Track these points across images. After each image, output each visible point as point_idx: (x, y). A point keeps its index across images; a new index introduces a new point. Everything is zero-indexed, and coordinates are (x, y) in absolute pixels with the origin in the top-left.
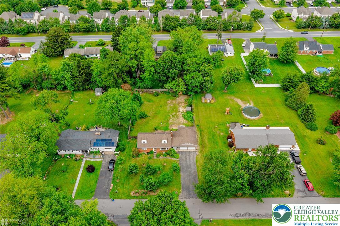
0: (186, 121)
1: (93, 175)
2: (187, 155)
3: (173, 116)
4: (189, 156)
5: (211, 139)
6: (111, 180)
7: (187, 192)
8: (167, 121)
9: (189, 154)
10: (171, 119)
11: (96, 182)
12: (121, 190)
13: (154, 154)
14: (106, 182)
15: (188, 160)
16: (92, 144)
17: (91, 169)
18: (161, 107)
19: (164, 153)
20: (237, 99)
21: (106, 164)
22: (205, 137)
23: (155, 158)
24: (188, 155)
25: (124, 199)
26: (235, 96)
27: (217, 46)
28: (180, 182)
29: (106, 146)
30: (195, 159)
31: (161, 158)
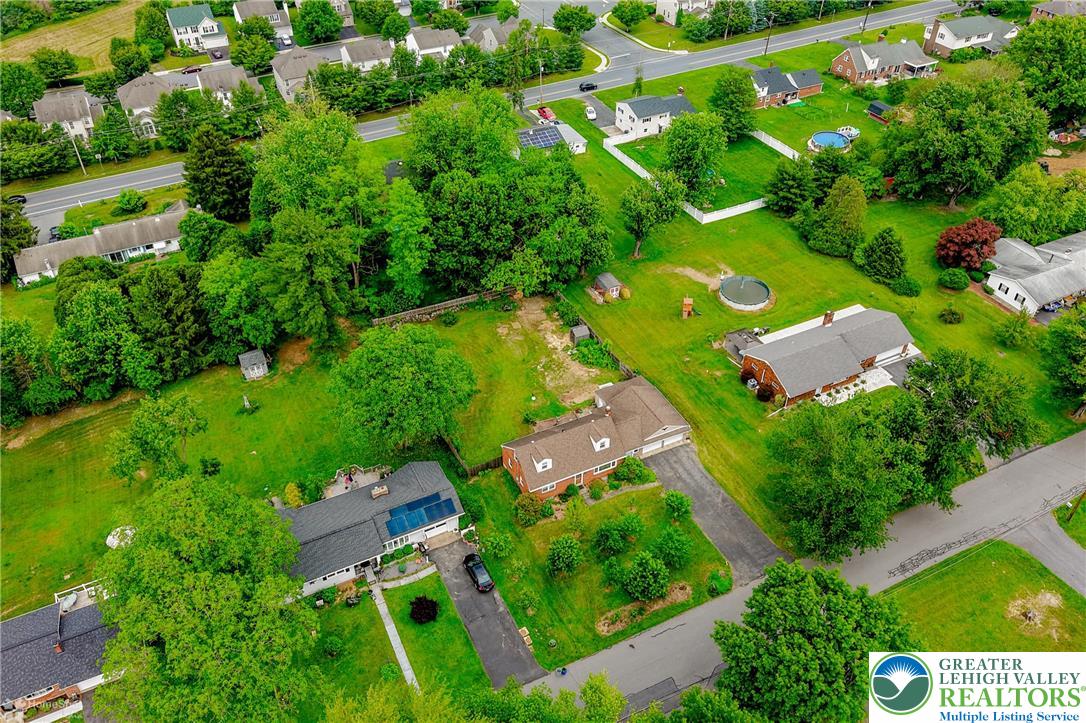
0: (595, 371)
1: (439, 627)
2: (672, 461)
3: (547, 368)
4: (679, 462)
5: (697, 397)
6: (510, 618)
7: (746, 561)
8: (542, 387)
9: (674, 458)
10: (548, 379)
11: (468, 643)
12: (559, 635)
13: (581, 492)
14: (499, 629)
15: (685, 476)
16: (385, 532)
17: (423, 611)
18: (489, 351)
19: (606, 478)
20: (681, 269)
21: (456, 578)
22: (678, 396)
23: (589, 502)
24: (675, 462)
25: (589, 655)
26: (671, 262)
28: (707, 542)
29: (432, 519)
30: (701, 466)
31: (608, 495)
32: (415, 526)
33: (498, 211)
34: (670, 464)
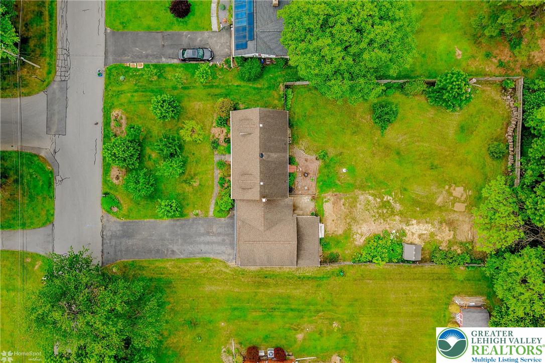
2: (226, 238)
3: (386, 204)
4: (223, 243)
5: (286, 304)
6: (154, 62)
7: (118, 232)
8: (362, 188)
10: (371, 198)
14: (149, 52)
15: (208, 238)
18: (433, 167)
21: (201, 41)
22: (295, 289)
24: (224, 240)
28: (146, 216)
30: (212, 256)
31: (218, 174)
34: (225, 235)
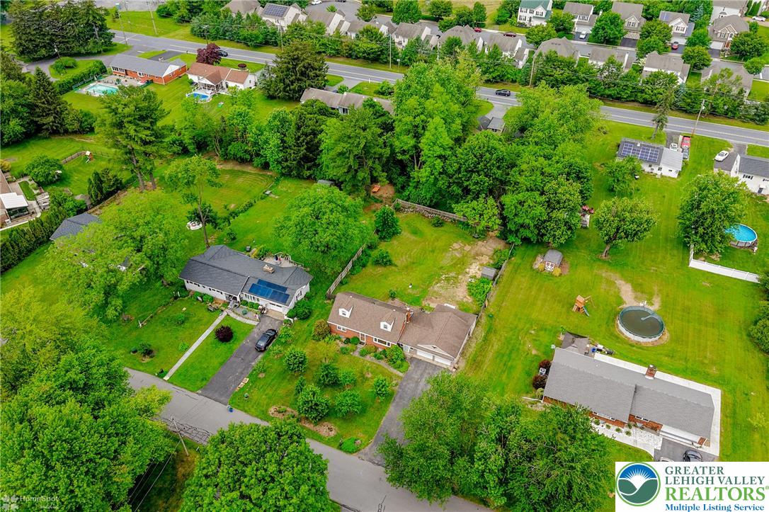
0: (470, 299)
1: (223, 347)
2: (427, 371)
3: (447, 279)
4: (431, 375)
5: (503, 356)
6: (250, 370)
8: (429, 286)
9: (431, 371)
10: (439, 285)
11: (223, 364)
12: (256, 395)
13: (359, 346)
14: (239, 370)
16: (249, 286)
17: (225, 335)
18: (433, 251)
19: (380, 350)
20: (623, 282)
21: (257, 334)
22: (492, 346)
23: (357, 354)
25: (252, 415)
26: (622, 275)
27: (639, 145)
28: (378, 423)
29: (272, 298)
31: (370, 358)
32: (262, 295)
33: (485, 165)
34: (424, 371)
